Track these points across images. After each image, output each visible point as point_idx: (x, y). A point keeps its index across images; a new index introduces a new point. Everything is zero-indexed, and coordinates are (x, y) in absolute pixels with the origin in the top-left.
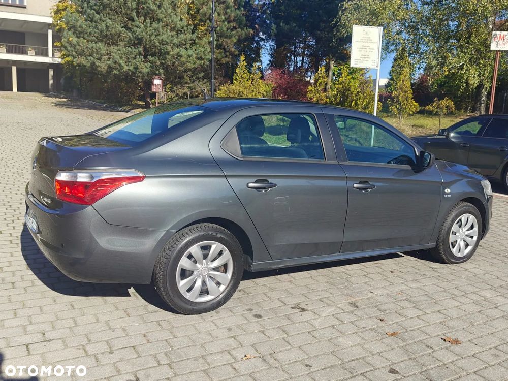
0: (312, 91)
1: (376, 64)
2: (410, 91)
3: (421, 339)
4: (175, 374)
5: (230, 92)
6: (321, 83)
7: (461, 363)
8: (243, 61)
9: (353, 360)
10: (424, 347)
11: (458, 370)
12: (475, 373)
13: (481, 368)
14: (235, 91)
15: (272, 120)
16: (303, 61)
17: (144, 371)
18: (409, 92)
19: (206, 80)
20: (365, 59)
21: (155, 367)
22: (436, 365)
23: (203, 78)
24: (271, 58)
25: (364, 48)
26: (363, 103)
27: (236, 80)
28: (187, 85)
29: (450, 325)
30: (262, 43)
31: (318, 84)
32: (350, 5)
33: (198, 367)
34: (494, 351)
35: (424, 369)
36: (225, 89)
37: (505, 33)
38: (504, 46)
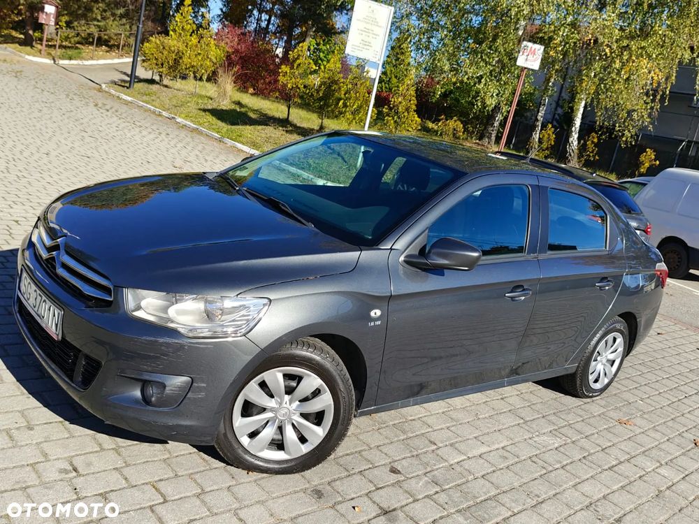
0: (286, 72)
1: (378, 57)
2: (413, 100)
3: (423, 432)
4: (125, 462)
5: (164, 48)
6: (299, 65)
7: (466, 465)
8: (189, 5)
9: (347, 455)
10: (427, 442)
11: (465, 473)
12: (483, 477)
13: (489, 471)
14: (173, 49)
15: (223, 101)
16: (269, 21)
17: (83, 457)
18: (412, 102)
19: (124, 20)
20: (365, 47)
21: (96, 452)
22: (441, 466)
23: (121, 16)
25: (366, 31)
26: (353, 105)
27: (174, 30)
28: (96, 23)
29: (453, 417)
31: (295, 65)
33: (155, 456)
34: (501, 452)
35: (429, 469)
36: (158, 42)
37: (537, 46)
38: (533, 63)
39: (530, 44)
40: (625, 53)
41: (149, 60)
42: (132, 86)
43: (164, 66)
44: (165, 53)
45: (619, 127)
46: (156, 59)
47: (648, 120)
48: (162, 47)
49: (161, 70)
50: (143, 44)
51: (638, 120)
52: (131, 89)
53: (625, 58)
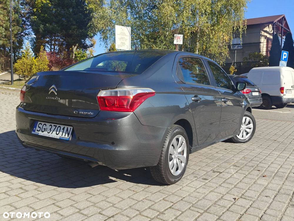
1: (129, 48)
5: (24, 64)
14: (28, 64)
20: (123, 45)
24: (32, 46)
25: (122, 38)
27: (24, 57)
30: (26, 37)
32: (99, 15)
36: (21, 62)
37: (180, 35)
38: (180, 42)
39: (177, 35)
40: (213, 32)
41: (19, 70)
42: (12, 83)
43: (26, 71)
44: (25, 66)
45: (218, 60)
46: (22, 69)
47: (228, 55)
48: (23, 64)
49: (25, 74)
50: (14, 64)
51: (225, 56)
52: (13, 84)
53: (214, 33)
